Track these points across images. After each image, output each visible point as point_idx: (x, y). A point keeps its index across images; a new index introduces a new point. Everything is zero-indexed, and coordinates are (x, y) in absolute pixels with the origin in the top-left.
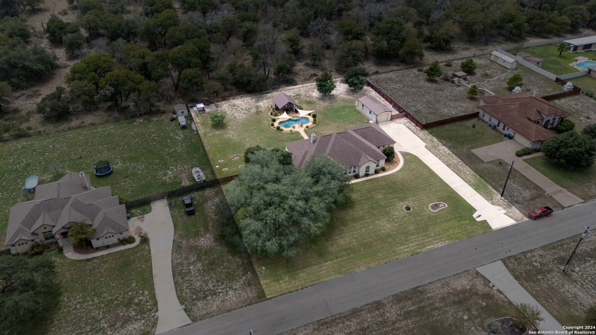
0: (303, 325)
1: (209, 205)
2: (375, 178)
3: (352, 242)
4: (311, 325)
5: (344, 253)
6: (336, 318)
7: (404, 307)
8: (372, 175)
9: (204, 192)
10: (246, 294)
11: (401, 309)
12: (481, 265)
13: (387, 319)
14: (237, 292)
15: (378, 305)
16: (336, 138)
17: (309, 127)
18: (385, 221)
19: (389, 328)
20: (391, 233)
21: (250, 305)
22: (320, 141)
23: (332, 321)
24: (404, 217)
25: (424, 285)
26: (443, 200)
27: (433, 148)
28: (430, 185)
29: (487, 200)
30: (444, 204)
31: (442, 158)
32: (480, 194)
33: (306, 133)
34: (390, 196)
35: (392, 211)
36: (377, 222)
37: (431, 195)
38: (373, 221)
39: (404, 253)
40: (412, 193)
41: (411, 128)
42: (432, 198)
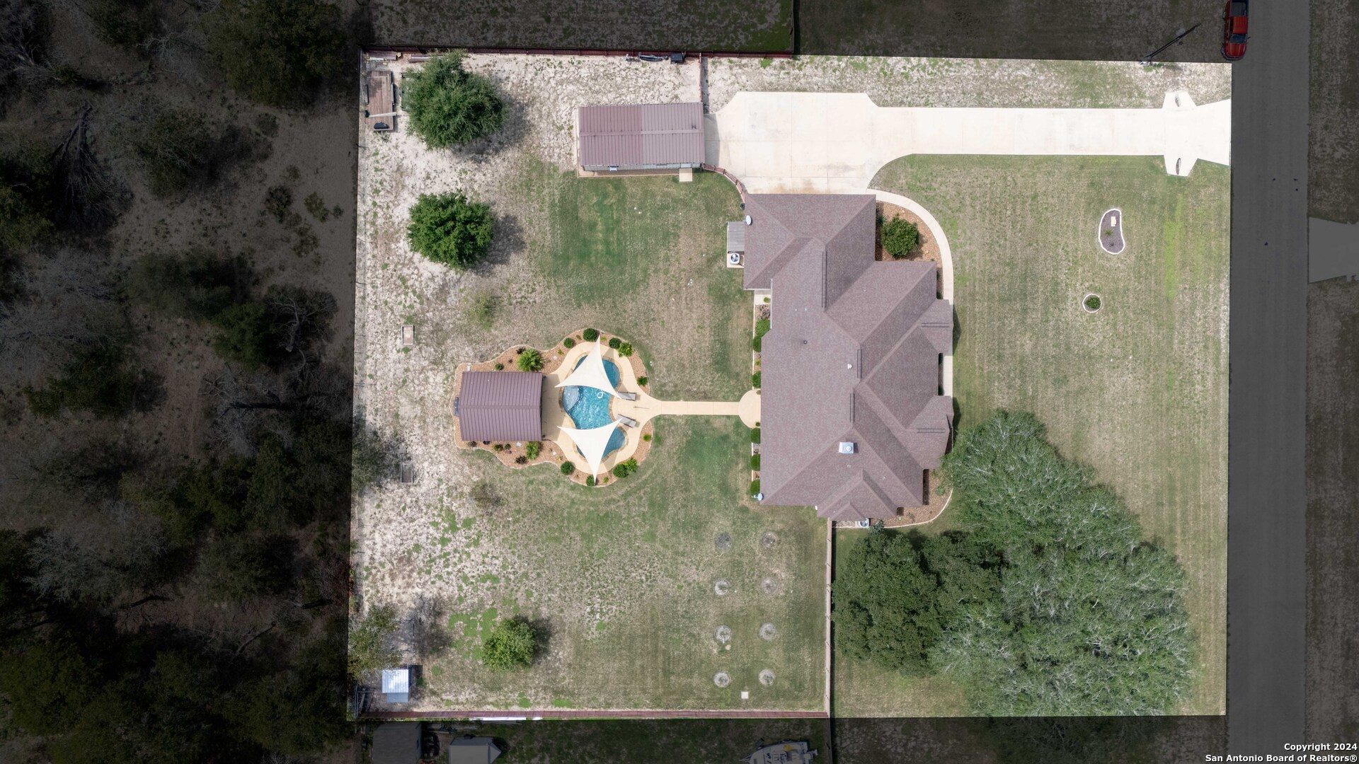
0: (1304, 664)
1: (899, 750)
3: (1144, 480)
4: (1309, 650)
5: (1165, 511)
6: (1312, 600)
7: (1334, 468)
9: (843, 752)
10: (1194, 741)
11: (1335, 476)
13: (1344, 512)
14: (1182, 754)
16: (871, 385)
17: (643, 374)
18: (1110, 376)
20: (1149, 386)
21: (1226, 742)
22: (862, 434)
23: (1314, 609)
24: (1115, 325)
25: (1308, 405)
26: (1097, 203)
27: (891, 84)
28: (1035, 197)
29: (1139, 106)
30: (1111, 214)
31: (944, 95)
32: (1117, 106)
33: (678, 399)
34: (1034, 317)
35: (1086, 343)
36: (1108, 397)
37: (1071, 223)
38: (1102, 405)
39: (1218, 394)
40: (1046, 259)
41: (771, 84)
42: (1081, 226)
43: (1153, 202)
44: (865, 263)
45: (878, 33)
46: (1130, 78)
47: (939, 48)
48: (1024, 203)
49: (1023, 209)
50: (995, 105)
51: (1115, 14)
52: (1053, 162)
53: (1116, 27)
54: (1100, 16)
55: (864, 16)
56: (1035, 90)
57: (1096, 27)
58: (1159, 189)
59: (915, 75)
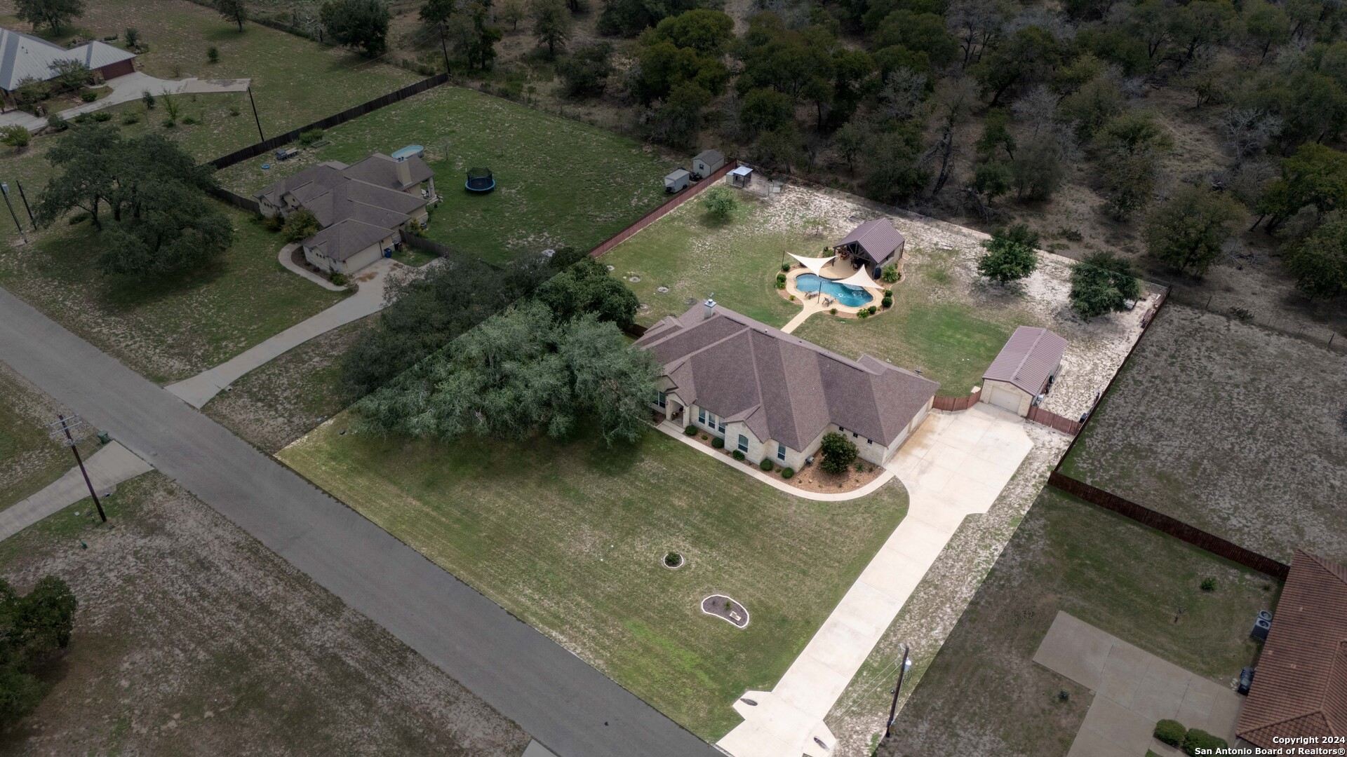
0: (238, 525)
2: (737, 471)
3: (495, 513)
4: (244, 535)
5: (456, 513)
6: (272, 561)
7: (349, 648)
8: (750, 464)
11: (341, 646)
12: (555, 749)
13: (305, 633)
14: (285, 426)
15: (334, 606)
17: (838, 315)
18: (601, 537)
19: (283, 642)
20: (565, 559)
23: (266, 559)
24: (640, 565)
25: (424, 661)
26: (762, 613)
27: (984, 533)
28: (804, 573)
29: (839, 702)
30: (744, 619)
31: (950, 562)
32: (852, 683)
33: (806, 321)
34: (697, 518)
35: (643, 537)
36: (585, 527)
37: (760, 585)
38: (583, 520)
39: (509, 600)
40: (740, 551)
41: (1031, 464)
42: (750, 590)
43: (730, 658)
44: (834, 409)
45: (1042, 549)
46: (876, 715)
47: (1002, 582)
48: (805, 563)
49: (800, 560)
50: (917, 589)
51: (960, 745)
52: (830, 603)
53: (944, 737)
54: (965, 730)
55: (1066, 547)
56: (914, 629)
57: (955, 720)
58: (739, 671)
59: (984, 554)
